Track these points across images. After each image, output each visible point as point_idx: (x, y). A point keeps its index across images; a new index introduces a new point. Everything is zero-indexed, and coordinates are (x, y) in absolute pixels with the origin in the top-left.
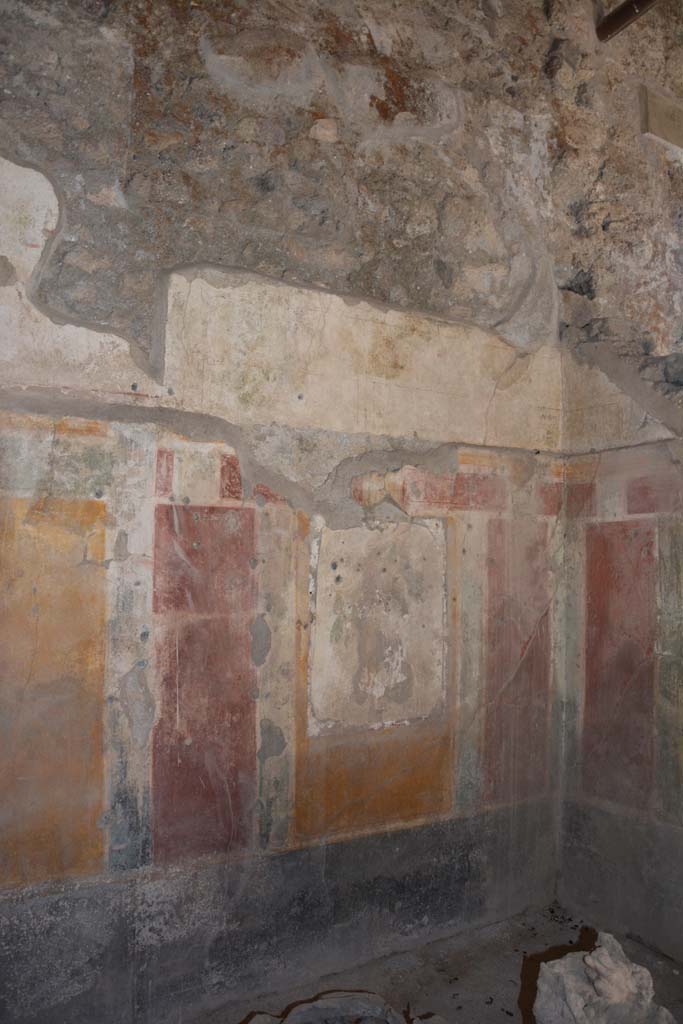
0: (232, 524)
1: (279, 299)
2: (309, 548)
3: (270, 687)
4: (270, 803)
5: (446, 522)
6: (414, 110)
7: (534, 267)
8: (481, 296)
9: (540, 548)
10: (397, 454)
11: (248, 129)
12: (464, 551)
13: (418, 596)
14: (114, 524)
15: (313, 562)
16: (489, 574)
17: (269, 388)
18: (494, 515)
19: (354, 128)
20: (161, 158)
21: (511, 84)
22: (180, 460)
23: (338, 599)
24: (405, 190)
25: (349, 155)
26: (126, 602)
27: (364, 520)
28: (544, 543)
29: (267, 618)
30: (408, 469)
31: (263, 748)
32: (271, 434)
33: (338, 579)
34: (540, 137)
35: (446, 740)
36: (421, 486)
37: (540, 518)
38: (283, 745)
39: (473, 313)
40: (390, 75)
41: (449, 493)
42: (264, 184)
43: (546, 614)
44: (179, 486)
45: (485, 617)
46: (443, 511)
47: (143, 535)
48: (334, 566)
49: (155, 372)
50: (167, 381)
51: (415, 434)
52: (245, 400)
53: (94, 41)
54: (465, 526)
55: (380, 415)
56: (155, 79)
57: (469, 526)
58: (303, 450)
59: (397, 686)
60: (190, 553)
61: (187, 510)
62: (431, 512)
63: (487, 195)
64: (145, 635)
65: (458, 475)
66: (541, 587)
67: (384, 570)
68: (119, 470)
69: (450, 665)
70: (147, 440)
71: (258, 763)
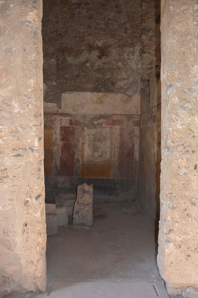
0: (71, 129)
1: (79, 94)
2: (84, 132)
3: (77, 153)
4: (77, 170)
5: (110, 128)
6: (106, 55)
7: (135, 79)
8: (122, 87)
9: (133, 132)
10: (101, 117)
11: (74, 68)
12: (114, 133)
13: (104, 140)
14: (54, 129)
15: (85, 134)
16: (120, 137)
17: (78, 108)
18: (122, 127)
19: (94, 62)
20: (61, 76)
21: (131, 42)
22: (63, 120)
23: (89, 140)
24: (105, 70)
25: (93, 67)
26: (56, 140)
27: (94, 128)
28: (134, 132)
29: (77, 143)
30: (102, 119)
31: (76, 162)
32: (78, 115)
33: (89, 137)
34: (137, 51)
35: (110, 165)
36: (105, 122)
37: (133, 127)
38: (79, 162)
39: (120, 90)
40: (101, 51)
41: (111, 123)
42: (77, 76)
43: (134, 145)
44: (63, 124)
45: (119, 145)
46: (110, 126)
47: (58, 131)
48: (89, 135)
49: (60, 108)
50: (62, 109)
51: (105, 113)
52: (74, 111)
53: (51, 61)
54: (115, 129)
55: (98, 111)
56: (59, 64)
57: (116, 129)
58: (84, 117)
59: (100, 155)
60: (65, 133)
61: (64, 127)
62: (107, 126)
63: (124, 67)
64: (59, 144)
65: (113, 120)
66: (133, 140)
67: (98, 136)
68: (55, 122)
69: (111, 152)
70: (58, 118)
71: (75, 164)
